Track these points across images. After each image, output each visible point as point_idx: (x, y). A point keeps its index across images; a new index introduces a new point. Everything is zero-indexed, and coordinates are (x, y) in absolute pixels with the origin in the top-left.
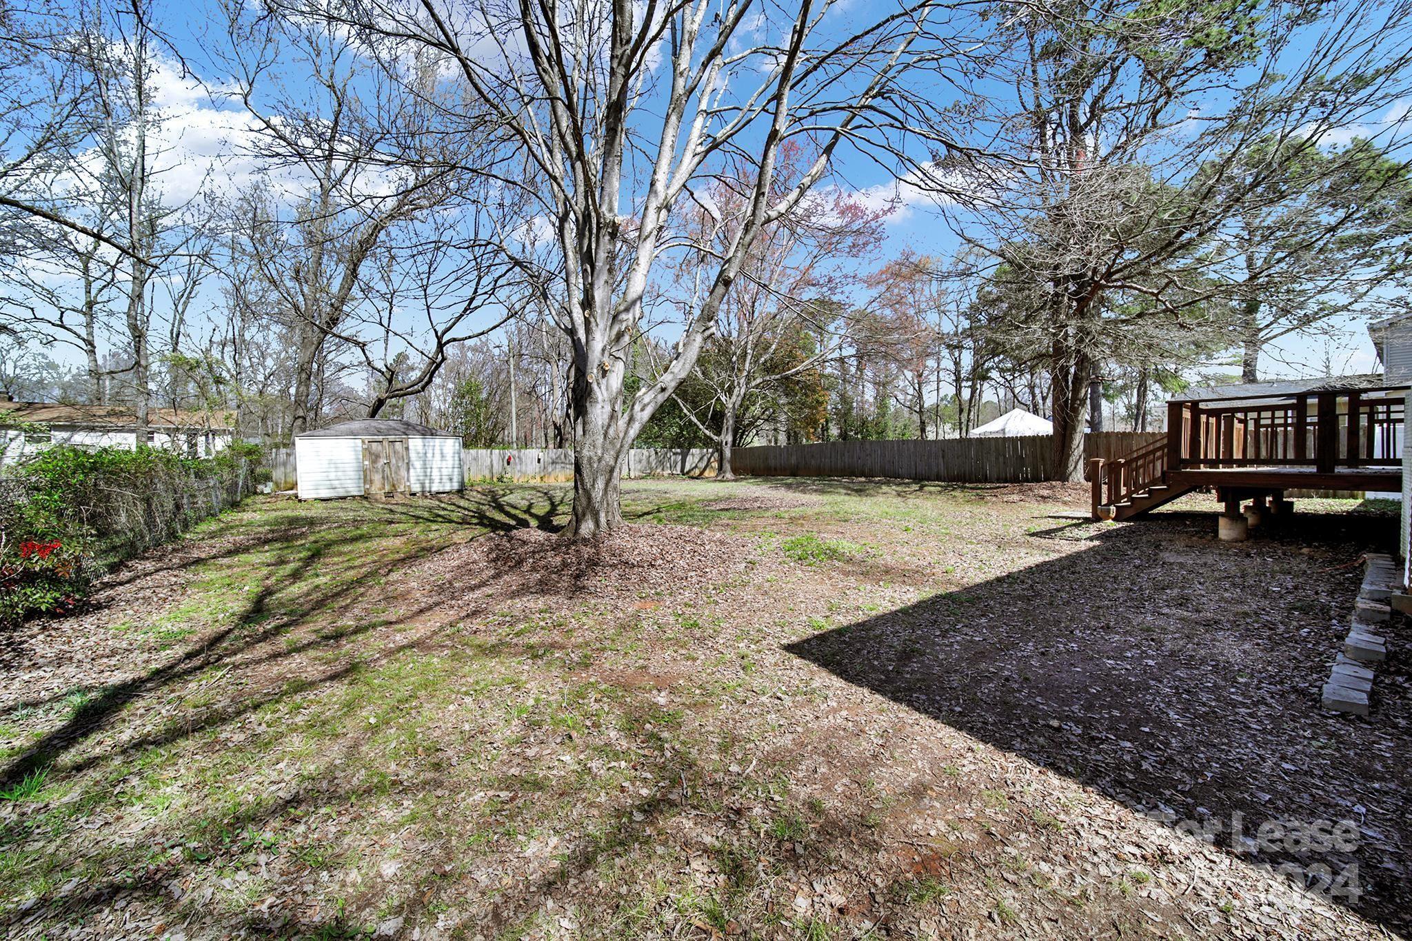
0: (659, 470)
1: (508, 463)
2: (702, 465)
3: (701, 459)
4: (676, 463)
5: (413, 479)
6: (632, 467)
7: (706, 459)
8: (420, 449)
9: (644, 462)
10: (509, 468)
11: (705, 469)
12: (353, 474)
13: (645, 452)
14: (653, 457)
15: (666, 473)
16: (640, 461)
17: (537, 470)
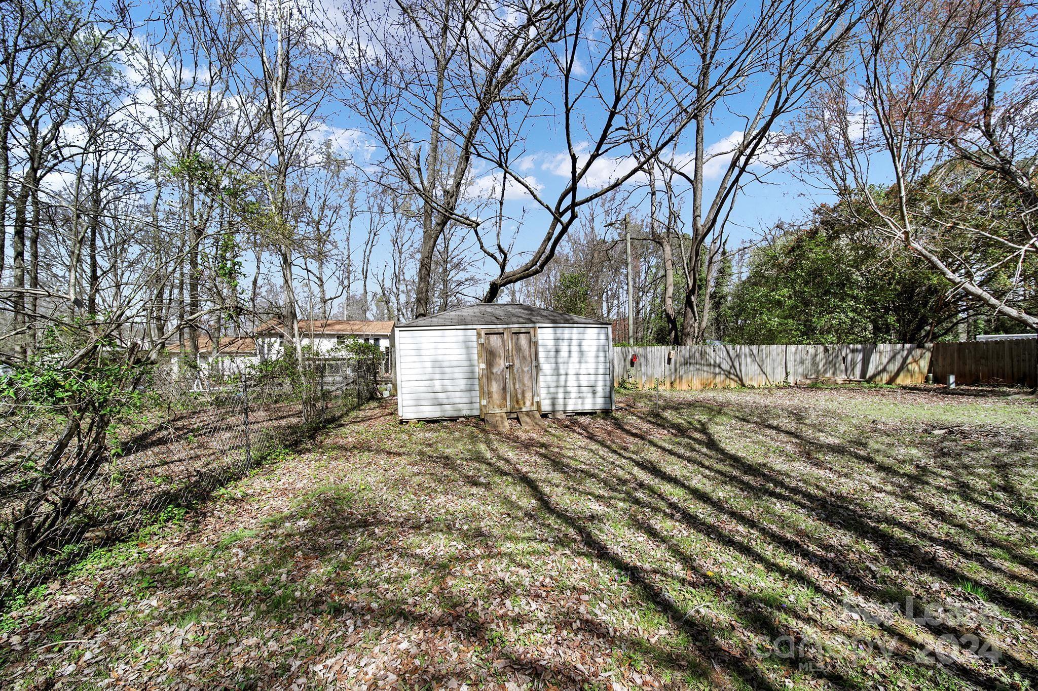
0: (828, 375)
1: (632, 364)
2: (893, 367)
3: (892, 358)
4: (854, 364)
5: (543, 392)
6: (791, 369)
7: (899, 359)
8: (551, 344)
9: (808, 363)
10: (633, 371)
11: (897, 374)
12: (462, 383)
13: (811, 349)
14: (821, 355)
15: (840, 378)
16: (802, 362)
17: (667, 373)
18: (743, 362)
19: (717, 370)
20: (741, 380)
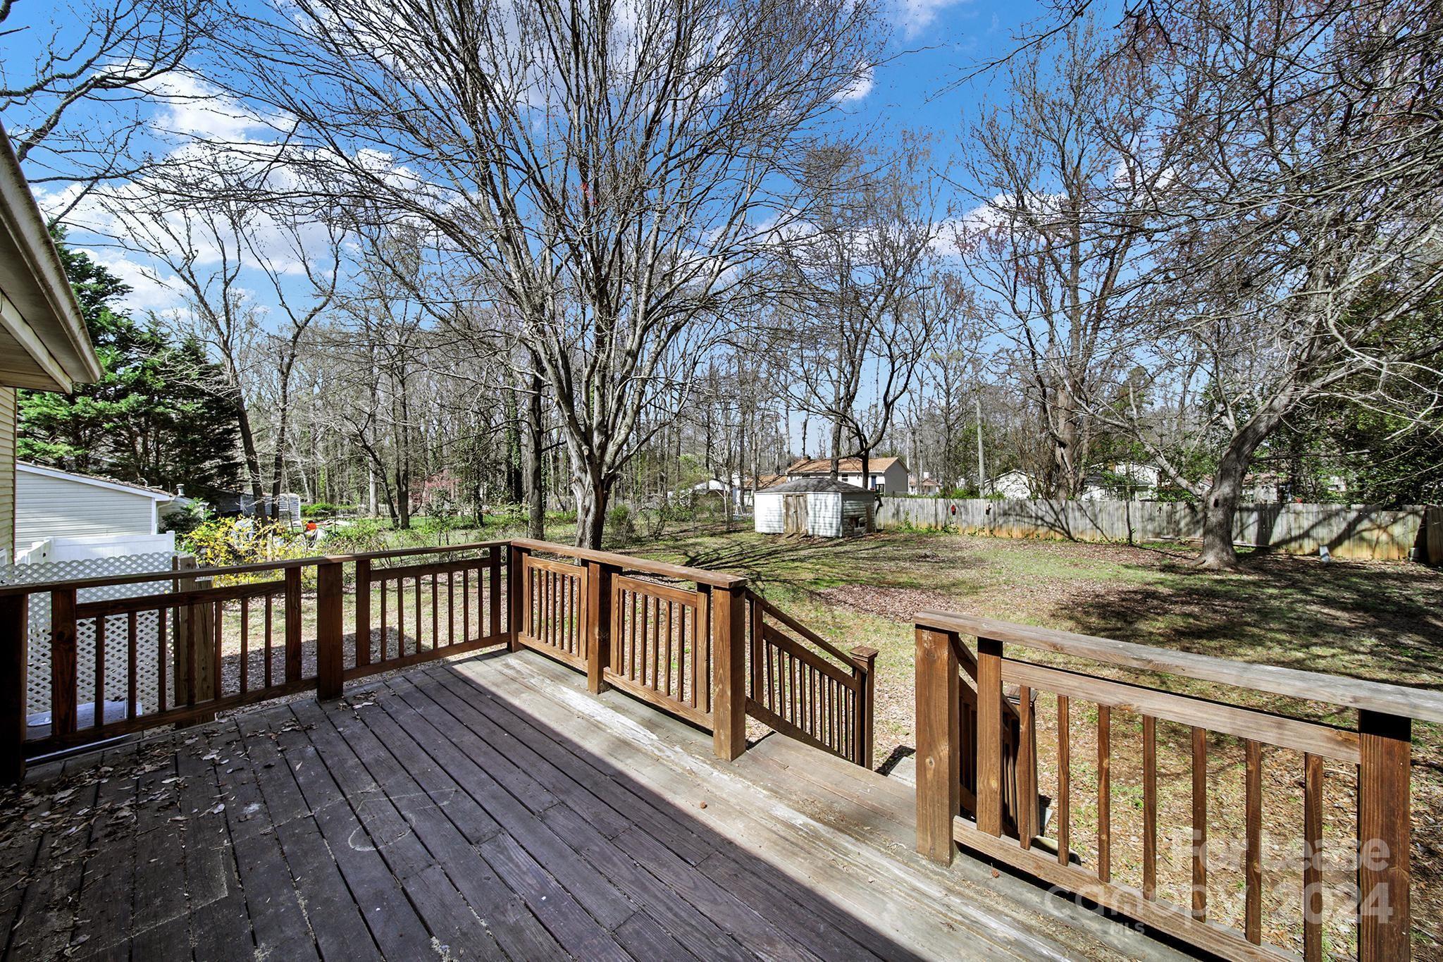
5: (809, 525)
8: (813, 502)
12: (777, 518)
16: (1151, 519)
17: (986, 521)
18: (1070, 516)
19: (1039, 522)
20: (1068, 533)
